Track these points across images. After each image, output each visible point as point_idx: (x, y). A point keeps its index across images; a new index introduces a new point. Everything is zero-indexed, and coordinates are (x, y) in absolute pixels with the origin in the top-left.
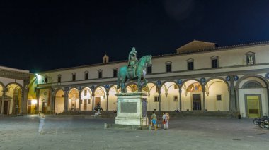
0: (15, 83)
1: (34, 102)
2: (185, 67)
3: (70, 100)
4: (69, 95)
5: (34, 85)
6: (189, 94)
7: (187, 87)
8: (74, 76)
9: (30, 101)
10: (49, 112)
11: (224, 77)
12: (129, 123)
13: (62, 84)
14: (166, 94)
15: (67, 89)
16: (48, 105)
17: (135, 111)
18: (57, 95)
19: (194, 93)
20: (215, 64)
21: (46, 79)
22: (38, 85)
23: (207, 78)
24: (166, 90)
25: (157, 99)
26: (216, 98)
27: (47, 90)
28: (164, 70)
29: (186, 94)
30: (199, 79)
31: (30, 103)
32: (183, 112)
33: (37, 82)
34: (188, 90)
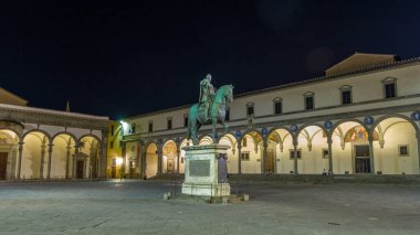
0: (91, 135)
1: (119, 161)
2: (337, 100)
3: (165, 158)
4: (164, 151)
5: (119, 138)
6: (349, 146)
7: (344, 133)
8: (170, 123)
9: (114, 160)
10: (138, 176)
11: (409, 114)
12: (199, 192)
13: (154, 134)
14: (310, 146)
15: (160, 143)
16: (137, 165)
17: (207, 173)
18: (148, 151)
19: (358, 143)
20: (390, 91)
21: (133, 128)
22: (124, 137)
23: (375, 118)
24: (310, 140)
25: (296, 154)
26: (397, 152)
27: (135, 144)
28: (302, 106)
29: (343, 146)
30: (362, 119)
31: (114, 163)
32: (334, 175)
33: (122, 133)
34: (345, 139)
